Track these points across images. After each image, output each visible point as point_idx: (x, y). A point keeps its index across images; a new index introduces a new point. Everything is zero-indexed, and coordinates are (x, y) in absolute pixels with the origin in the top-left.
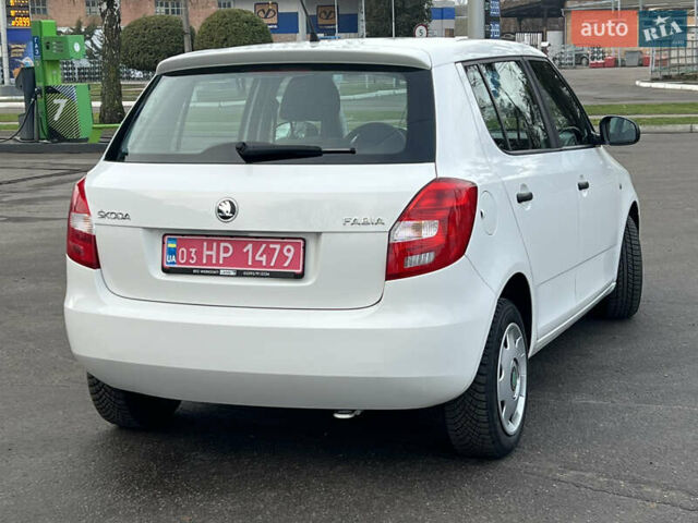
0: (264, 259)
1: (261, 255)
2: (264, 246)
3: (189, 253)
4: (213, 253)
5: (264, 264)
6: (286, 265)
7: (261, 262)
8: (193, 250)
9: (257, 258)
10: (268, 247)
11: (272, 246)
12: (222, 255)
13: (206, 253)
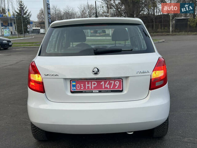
0: (108, 86)
1: (107, 85)
2: (108, 82)
3: (81, 86)
4: (90, 85)
5: (109, 88)
6: (116, 88)
7: (108, 87)
8: (82, 85)
9: (106, 86)
10: (109, 82)
11: (111, 82)
12: (93, 86)
13: (87, 85)
